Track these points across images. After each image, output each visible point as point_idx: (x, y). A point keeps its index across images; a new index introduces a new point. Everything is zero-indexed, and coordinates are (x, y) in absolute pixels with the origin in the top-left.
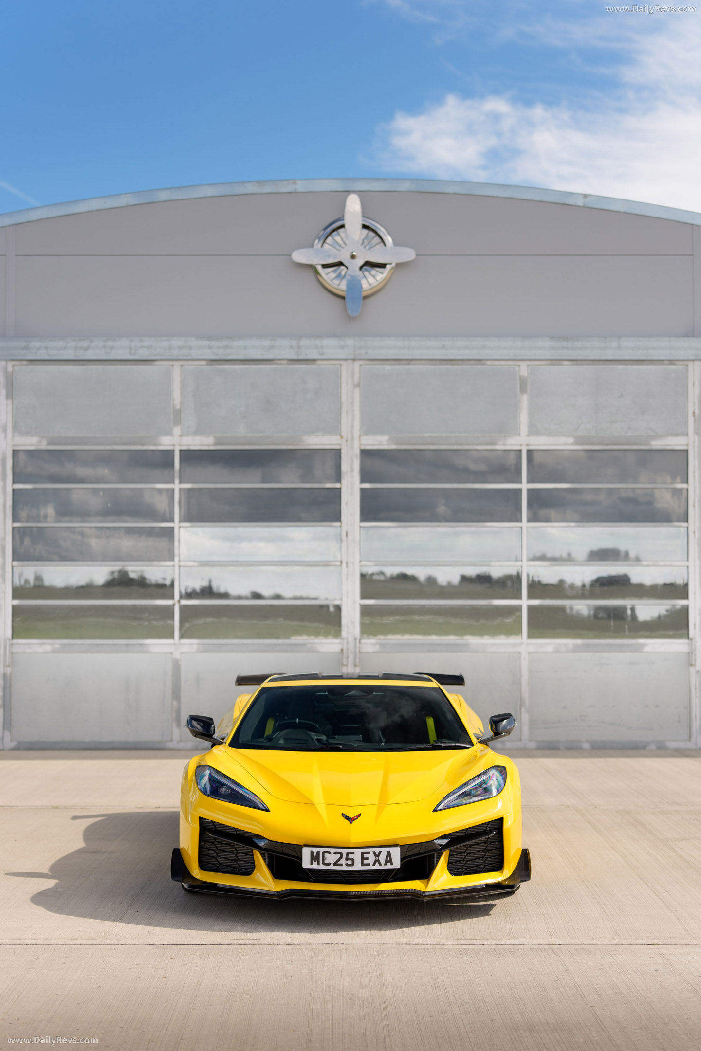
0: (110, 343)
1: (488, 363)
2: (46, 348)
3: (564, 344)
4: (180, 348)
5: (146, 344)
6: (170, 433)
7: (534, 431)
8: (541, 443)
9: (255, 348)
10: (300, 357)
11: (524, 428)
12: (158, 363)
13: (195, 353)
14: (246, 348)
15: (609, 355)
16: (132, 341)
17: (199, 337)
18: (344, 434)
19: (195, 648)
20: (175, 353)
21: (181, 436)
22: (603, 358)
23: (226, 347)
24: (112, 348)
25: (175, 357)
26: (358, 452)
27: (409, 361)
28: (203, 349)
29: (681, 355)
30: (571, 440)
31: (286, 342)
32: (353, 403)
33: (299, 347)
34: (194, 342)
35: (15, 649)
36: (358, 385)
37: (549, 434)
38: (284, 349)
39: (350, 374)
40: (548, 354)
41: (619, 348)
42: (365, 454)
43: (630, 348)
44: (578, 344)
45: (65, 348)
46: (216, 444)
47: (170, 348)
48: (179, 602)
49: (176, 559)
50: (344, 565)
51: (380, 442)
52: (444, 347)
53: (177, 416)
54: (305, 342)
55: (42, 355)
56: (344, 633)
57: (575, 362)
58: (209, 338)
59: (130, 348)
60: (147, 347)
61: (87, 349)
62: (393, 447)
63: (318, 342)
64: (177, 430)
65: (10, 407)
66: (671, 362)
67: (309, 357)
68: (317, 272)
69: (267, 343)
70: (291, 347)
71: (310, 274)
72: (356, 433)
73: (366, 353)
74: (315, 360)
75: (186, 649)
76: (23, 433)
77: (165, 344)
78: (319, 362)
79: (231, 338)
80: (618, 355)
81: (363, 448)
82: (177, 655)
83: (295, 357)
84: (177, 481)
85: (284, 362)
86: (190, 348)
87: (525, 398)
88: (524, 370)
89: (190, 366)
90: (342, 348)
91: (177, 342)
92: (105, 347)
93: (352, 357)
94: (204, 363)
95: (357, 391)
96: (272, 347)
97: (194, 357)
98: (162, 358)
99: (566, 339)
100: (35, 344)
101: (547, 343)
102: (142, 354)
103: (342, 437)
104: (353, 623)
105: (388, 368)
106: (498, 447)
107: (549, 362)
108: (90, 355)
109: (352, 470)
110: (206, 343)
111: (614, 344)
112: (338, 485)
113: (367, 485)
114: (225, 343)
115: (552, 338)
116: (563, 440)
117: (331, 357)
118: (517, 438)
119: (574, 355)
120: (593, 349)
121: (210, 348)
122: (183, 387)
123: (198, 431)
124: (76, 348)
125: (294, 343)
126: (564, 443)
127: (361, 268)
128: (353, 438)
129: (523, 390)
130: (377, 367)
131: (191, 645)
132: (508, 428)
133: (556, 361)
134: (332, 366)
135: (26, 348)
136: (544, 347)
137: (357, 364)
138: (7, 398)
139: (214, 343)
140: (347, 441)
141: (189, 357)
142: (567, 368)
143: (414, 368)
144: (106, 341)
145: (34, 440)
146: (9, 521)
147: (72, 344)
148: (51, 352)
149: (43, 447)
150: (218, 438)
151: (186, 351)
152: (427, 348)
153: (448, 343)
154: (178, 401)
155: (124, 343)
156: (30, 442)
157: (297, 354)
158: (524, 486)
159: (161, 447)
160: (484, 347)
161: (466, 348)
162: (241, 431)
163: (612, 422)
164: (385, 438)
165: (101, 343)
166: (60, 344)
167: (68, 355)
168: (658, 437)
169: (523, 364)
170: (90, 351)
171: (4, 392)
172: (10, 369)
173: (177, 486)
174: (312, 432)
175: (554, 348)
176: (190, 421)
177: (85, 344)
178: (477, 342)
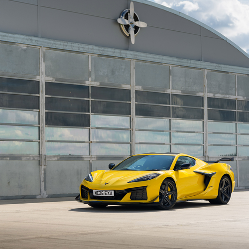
0: (73, 45)
1: (163, 64)
3: (179, 60)
4: (91, 49)
5: (82, 46)
6: (88, 80)
7: (173, 89)
8: (174, 92)
9: (110, 52)
10: (121, 57)
11: (171, 87)
12: (85, 54)
13: (95, 52)
14: (108, 51)
15: (189, 65)
16: (79, 45)
17: (96, 45)
18: (131, 85)
19: (96, 159)
21: (91, 81)
22: (187, 66)
23: (103, 50)
24: (73, 47)
25: (90, 52)
27: (146, 61)
28: (97, 50)
29: (202, 67)
30: (180, 92)
31: (118, 51)
33: (121, 53)
34: (95, 47)
35: (47, 159)
37: (176, 89)
38: (117, 53)
39: (133, 63)
40: (176, 63)
41: (190, 63)
42: (136, 92)
43: (192, 63)
44: (182, 61)
45: (60, 45)
46: (100, 85)
47: (89, 49)
49: (90, 126)
50: (132, 130)
52: (154, 58)
53: (90, 74)
54: (123, 51)
55: (54, 46)
56: (132, 154)
57: (181, 66)
58: (99, 46)
59: (78, 47)
60: (83, 48)
61: (66, 46)
62: (142, 90)
63: (125, 52)
64: (90, 79)
66: (200, 69)
69: (113, 50)
70: (119, 53)
72: (134, 85)
73: (137, 57)
74: (124, 58)
75: (93, 159)
76: (48, 76)
77: (87, 47)
79: (104, 47)
81: (136, 90)
82: (91, 161)
84: (90, 97)
85: (117, 58)
87: (171, 77)
88: (171, 68)
89: (93, 56)
90: (131, 54)
91: (91, 47)
93: (133, 58)
94: (97, 55)
96: (114, 52)
98: (86, 52)
99: (180, 58)
101: (175, 59)
102: (81, 50)
104: (134, 150)
105: (141, 63)
106: (166, 92)
108: (67, 48)
109: (133, 97)
110: (98, 48)
112: (130, 102)
113: (137, 103)
114: (103, 49)
115: (177, 58)
117: (128, 57)
118: (169, 90)
119: (182, 64)
120: (185, 62)
121: (99, 50)
122: (92, 63)
123: (95, 80)
125: (120, 51)
126: (179, 92)
129: (170, 74)
130: (139, 62)
131: (95, 157)
132: (167, 87)
133: (177, 66)
137: (135, 60)
139: (100, 49)
140: (132, 87)
141: (93, 53)
142: (179, 68)
143: (147, 64)
145: (51, 79)
146: (44, 109)
147: (62, 43)
148: (56, 46)
149: (54, 82)
150: (100, 83)
151: (93, 50)
152: (151, 58)
153: (155, 57)
154: (90, 68)
155: (76, 45)
156: (51, 80)
157: (121, 55)
158: (171, 106)
159: (86, 85)
160: (163, 59)
161: (159, 59)
162: (106, 81)
163: (189, 87)
164: (141, 87)
165: (70, 44)
166: (59, 43)
167: (61, 47)
168: (198, 92)
169: (171, 66)
170: (67, 47)
171: (43, 59)
172: (44, 51)
173: (90, 99)
174: (123, 83)
175: (177, 61)
176: (93, 76)
177: (66, 44)
178: (161, 57)
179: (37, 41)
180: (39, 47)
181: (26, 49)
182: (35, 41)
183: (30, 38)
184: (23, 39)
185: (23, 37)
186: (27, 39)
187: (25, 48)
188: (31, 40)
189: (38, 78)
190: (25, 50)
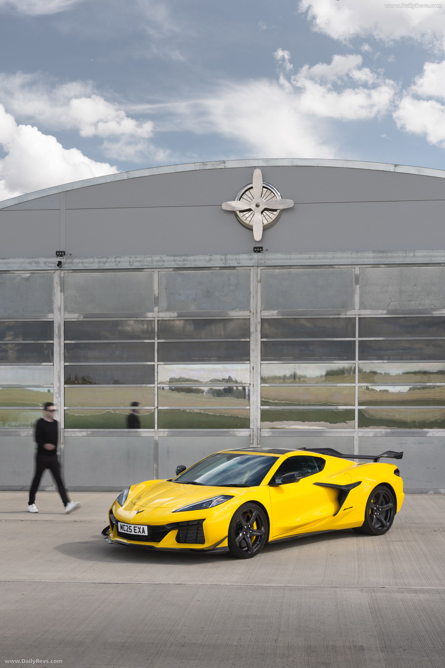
0: (118, 259)
1: (336, 267)
2: (82, 263)
3: (381, 255)
4: (158, 261)
5: (138, 259)
6: (152, 311)
7: (363, 306)
8: (367, 313)
9: (200, 260)
10: (226, 266)
11: (357, 306)
12: (145, 270)
13: (166, 264)
14: (195, 260)
15: (408, 261)
16: (131, 257)
17: (168, 255)
18: (251, 310)
19: (166, 434)
20: (155, 264)
21: (158, 312)
22: (404, 262)
23: (184, 260)
24: (119, 262)
25: (155, 267)
26: (260, 320)
27: (290, 267)
28: (171, 262)
30: (385, 312)
31: (218, 257)
32: (257, 291)
33: (226, 260)
34: (166, 258)
35: (66, 435)
36: (260, 281)
37: (372, 308)
38: (217, 261)
39: (255, 275)
40: (372, 261)
41: (414, 256)
42: (263, 321)
43: (421, 256)
44: (389, 255)
45: (93, 263)
46: (178, 317)
47: (152, 261)
48: (157, 407)
49: (156, 383)
50: (252, 386)
51: (273, 314)
52: (310, 258)
53: (157, 301)
54: (229, 257)
55: (80, 267)
56: (251, 426)
57: (387, 266)
58: (174, 256)
59: (130, 262)
60: (140, 261)
61: (105, 263)
62: (280, 317)
63: (237, 257)
64: (156, 309)
65: (63, 297)
67: (232, 265)
68: (236, 215)
69: (207, 257)
70: (221, 260)
71: (233, 217)
72: (259, 310)
73: (265, 262)
74: (235, 267)
75: (161, 434)
76: (70, 312)
77: (150, 259)
78: (237, 268)
79: (187, 255)
80: (413, 261)
81: (262, 317)
82: (156, 438)
83: (224, 265)
84: (156, 338)
85: (217, 269)
86: (164, 261)
87: (358, 286)
88: (357, 271)
89: (163, 272)
90: (251, 259)
91: (156, 258)
92: (115, 261)
93: (257, 265)
94: (171, 270)
95: (259, 284)
96: (210, 260)
97: (166, 267)
98: (148, 267)
99: (382, 252)
100: (76, 260)
101: (371, 255)
102: (136, 265)
103: (251, 312)
104: (257, 420)
105: (277, 270)
106: (342, 316)
107: (372, 266)
108: (107, 266)
109: (256, 331)
110: (173, 258)
111: (411, 254)
112: (248, 340)
113: (264, 340)
114: (183, 258)
115: (374, 251)
116: (380, 312)
117: (244, 265)
118: (353, 311)
119: (387, 261)
120: (399, 257)
121: (175, 261)
122: (160, 284)
123: (168, 309)
124: (99, 262)
125: (223, 257)
126: (382, 313)
127: (262, 212)
128: (257, 312)
129: (357, 282)
130: (271, 271)
131: (164, 432)
132: (347, 305)
133: (376, 265)
134: (245, 270)
135: (72, 263)
136: (369, 257)
137: (259, 269)
138: (61, 292)
139: (177, 258)
140: (253, 314)
141: (163, 267)
142: (383, 270)
143: (292, 270)
144: (116, 258)
145: (76, 315)
146: (62, 362)
147: (97, 260)
148: (85, 265)
149: (81, 320)
150: (178, 313)
151: (161, 263)
152: (300, 259)
153: (313, 256)
154: (156, 293)
155: (126, 259)
156: (74, 317)
157: (225, 263)
158: (357, 339)
159: (147, 319)
160: (334, 258)
161: (323, 258)
162: (193, 308)
163: (409, 301)
164: (275, 312)
165: (114, 260)
166: (91, 260)
167: (95, 266)
168: (437, 309)
169: (357, 268)
170: (107, 264)
171: (59, 288)
172: (62, 275)
173: (156, 341)
174: (233, 309)
175: (374, 258)
176: (164, 303)
177: (104, 260)
178: (330, 255)
179: (48, 262)
180: (53, 272)
181: (29, 277)
182: (45, 263)
183: (36, 260)
184: (23, 263)
185: (22, 260)
186: (30, 263)
187: (28, 275)
188: (38, 263)
189: (50, 317)
190: (27, 279)
